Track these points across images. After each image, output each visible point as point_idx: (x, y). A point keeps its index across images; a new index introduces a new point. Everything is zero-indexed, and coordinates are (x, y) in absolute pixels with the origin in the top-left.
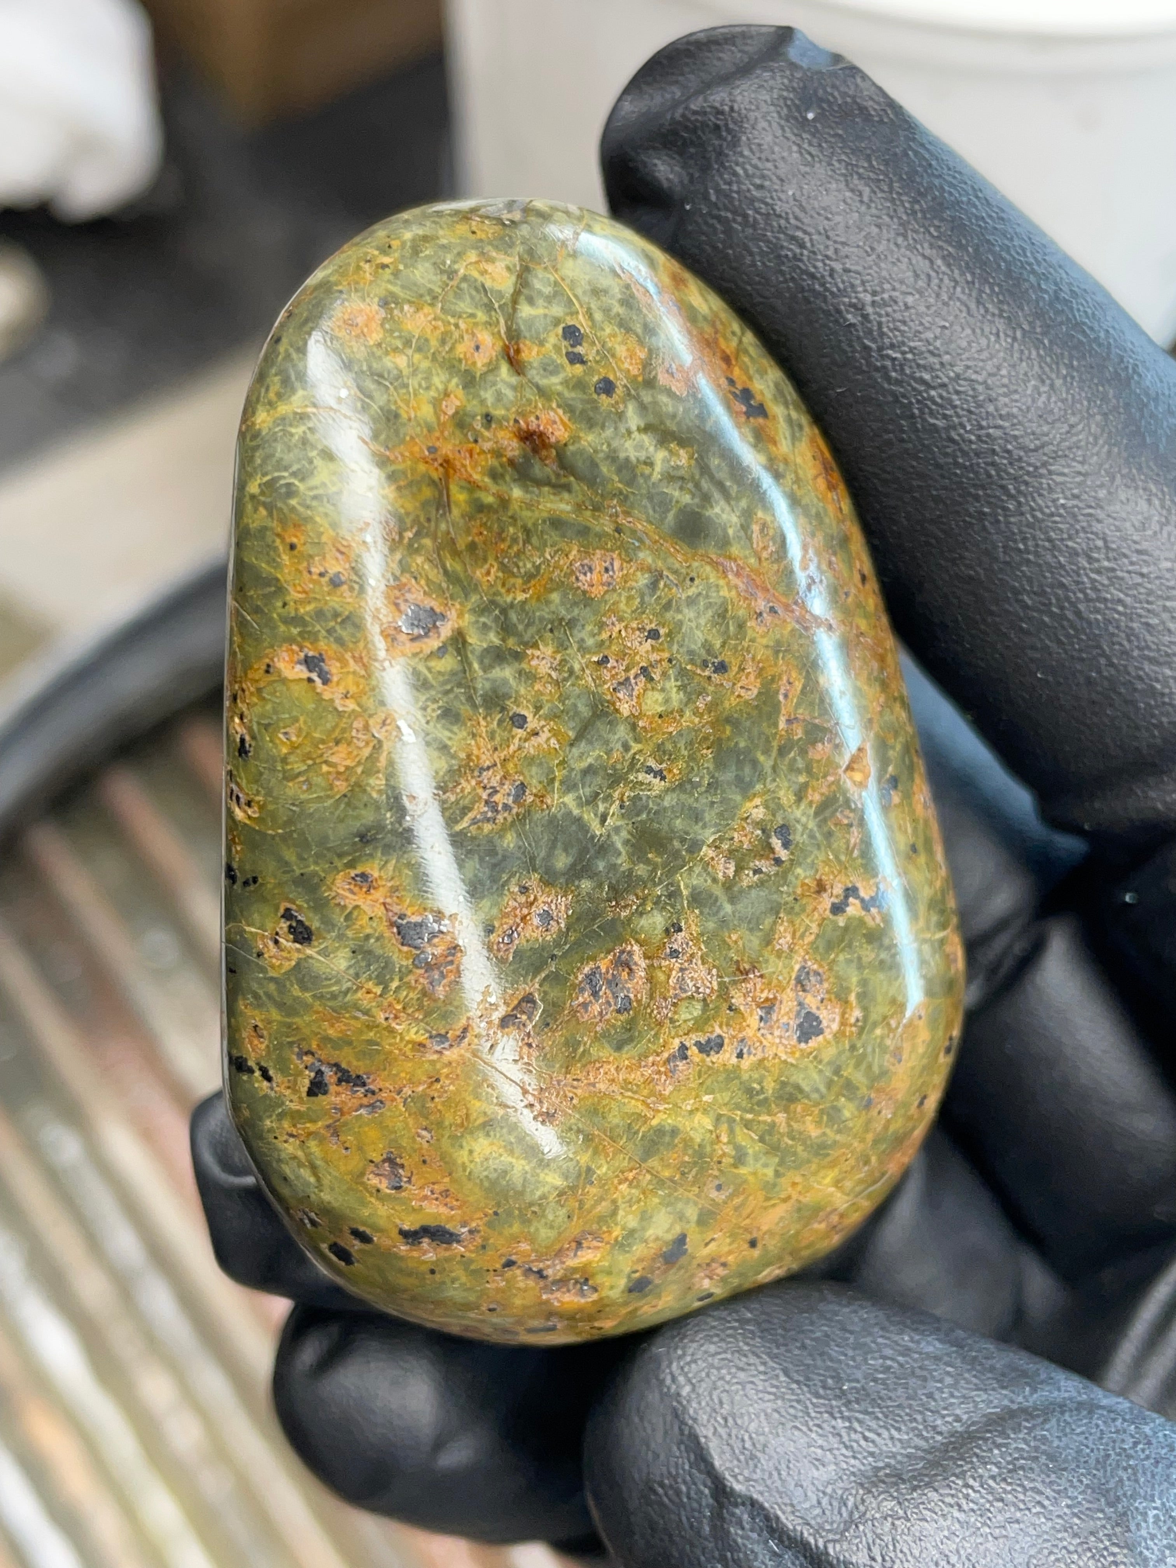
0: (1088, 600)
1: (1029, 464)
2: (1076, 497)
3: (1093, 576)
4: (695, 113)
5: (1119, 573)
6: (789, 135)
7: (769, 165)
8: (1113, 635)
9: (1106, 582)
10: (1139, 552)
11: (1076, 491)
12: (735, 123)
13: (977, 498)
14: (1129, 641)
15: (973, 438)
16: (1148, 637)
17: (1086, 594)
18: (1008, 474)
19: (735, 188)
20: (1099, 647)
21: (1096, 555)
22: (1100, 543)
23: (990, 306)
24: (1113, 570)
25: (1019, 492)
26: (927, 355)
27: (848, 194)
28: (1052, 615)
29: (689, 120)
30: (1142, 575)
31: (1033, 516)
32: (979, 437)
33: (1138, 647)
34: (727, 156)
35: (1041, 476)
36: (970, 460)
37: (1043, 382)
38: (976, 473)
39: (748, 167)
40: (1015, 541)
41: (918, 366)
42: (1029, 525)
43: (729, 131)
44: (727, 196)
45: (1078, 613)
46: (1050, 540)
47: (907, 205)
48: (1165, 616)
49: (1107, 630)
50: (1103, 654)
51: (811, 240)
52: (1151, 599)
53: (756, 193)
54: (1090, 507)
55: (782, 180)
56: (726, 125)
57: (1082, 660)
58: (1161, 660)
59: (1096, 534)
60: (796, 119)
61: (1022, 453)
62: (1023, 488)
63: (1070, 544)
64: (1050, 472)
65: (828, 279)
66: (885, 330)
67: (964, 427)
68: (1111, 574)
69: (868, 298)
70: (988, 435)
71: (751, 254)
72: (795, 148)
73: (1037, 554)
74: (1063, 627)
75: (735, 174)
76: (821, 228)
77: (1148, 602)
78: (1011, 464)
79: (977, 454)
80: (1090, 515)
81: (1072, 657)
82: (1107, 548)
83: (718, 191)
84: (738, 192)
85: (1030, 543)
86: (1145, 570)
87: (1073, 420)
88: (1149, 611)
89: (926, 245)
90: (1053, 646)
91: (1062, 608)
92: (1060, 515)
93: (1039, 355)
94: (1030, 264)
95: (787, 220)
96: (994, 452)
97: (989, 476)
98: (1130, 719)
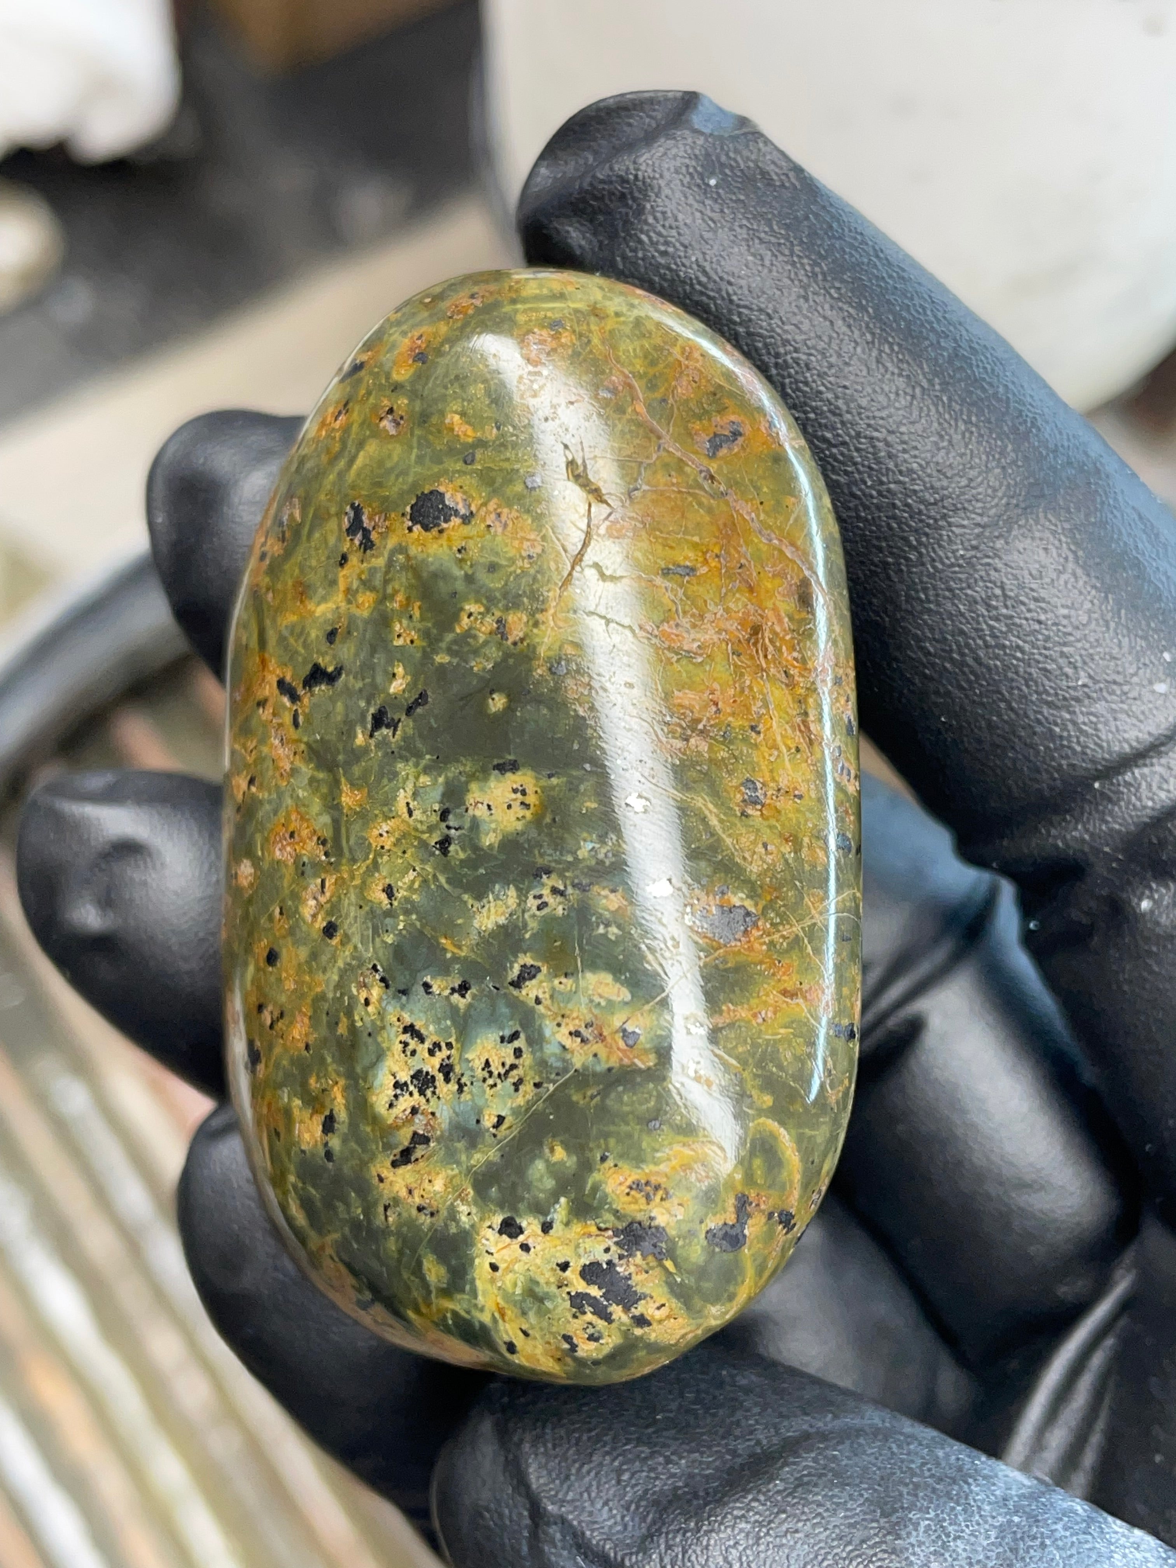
0: (987, 646)
1: (929, 517)
2: (975, 548)
3: (992, 623)
4: (602, 182)
5: (1017, 620)
6: (691, 200)
7: (674, 232)
8: (1012, 680)
9: (1004, 629)
10: (1036, 600)
11: (974, 543)
12: (640, 191)
13: (880, 549)
14: (1028, 686)
15: (874, 493)
16: (1047, 683)
17: (985, 641)
18: (909, 526)
19: (640, 254)
20: (999, 692)
21: (994, 603)
22: (998, 592)
23: (889, 365)
24: (1011, 617)
25: (920, 543)
26: (828, 414)
27: (750, 258)
28: (952, 660)
29: (595, 188)
30: (1040, 622)
31: (934, 567)
32: (880, 493)
33: (1036, 692)
34: (632, 223)
35: (941, 528)
36: (872, 513)
37: (941, 437)
38: (879, 527)
39: (652, 234)
40: (917, 591)
41: (820, 425)
42: (930, 576)
43: (634, 199)
44: (635, 264)
45: (977, 659)
46: (950, 590)
47: (808, 268)
48: (1062, 661)
49: (1006, 676)
50: (1004, 700)
51: (715, 304)
52: (1048, 645)
53: (662, 261)
54: (988, 557)
55: (686, 247)
56: (631, 193)
57: (983, 704)
58: (1059, 704)
59: (994, 582)
60: (699, 186)
61: (922, 507)
62: (924, 539)
63: (969, 592)
64: (950, 525)
66: (789, 391)
67: (865, 483)
68: (1009, 622)
70: (889, 490)
72: (698, 215)
73: (938, 604)
74: (964, 673)
75: (640, 241)
76: (724, 294)
77: (1045, 648)
78: (911, 517)
79: (879, 508)
80: (989, 564)
81: (974, 702)
82: (1005, 596)
83: (624, 258)
84: (643, 259)
85: (931, 593)
86: (1043, 617)
87: (972, 473)
88: (1046, 657)
89: (827, 307)
90: (956, 692)
91: (962, 655)
92: (960, 566)
93: (937, 411)
94: (930, 323)
95: (692, 285)
96: (894, 506)
97: (890, 528)
98: (1030, 761)
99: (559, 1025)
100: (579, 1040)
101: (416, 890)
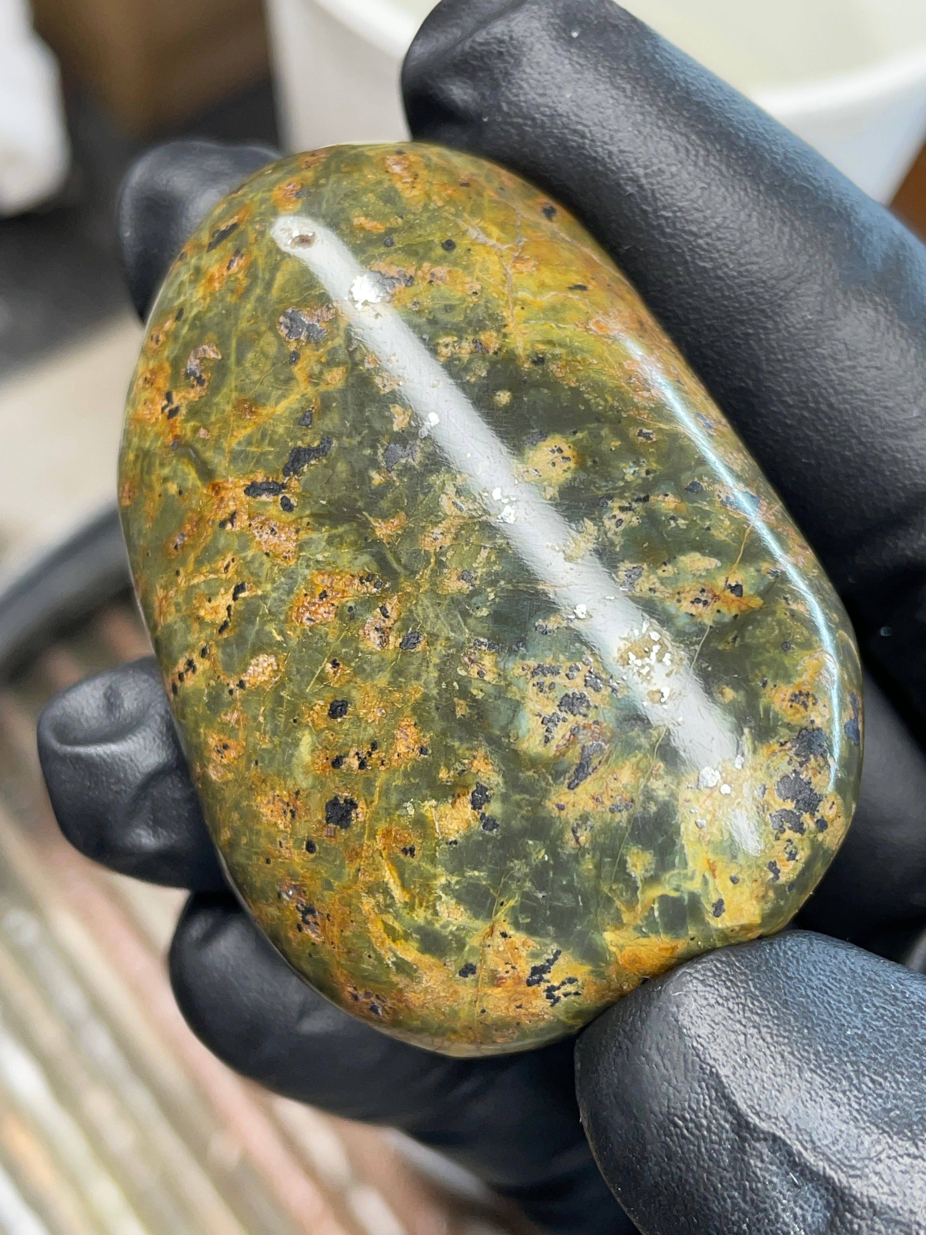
3: (839, 373)
4: (481, 44)
5: (860, 369)
6: (559, 51)
7: (549, 78)
8: (860, 419)
9: (850, 377)
12: (516, 48)
15: (735, 274)
17: (835, 390)
21: (839, 357)
24: (854, 367)
26: (693, 212)
36: (734, 292)
38: (741, 302)
39: (531, 81)
40: (775, 354)
42: (786, 340)
43: (511, 55)
44: (518, 106)
46: (802, 349)
47: (662, 95)
51: (590, 131)
53: (540, 100)
56: (508, 51)
57: (837, 443)
59: (838, 340)
60: (564, 39)
63: (818, 350)
64: (798, 295)
65: (608, 160)
67: (728, 266)
68: (852, 371)
69: (641, 172)
70: (747, 270)
71: (543, 149)
72: (567, 61)
73: (794, 362)
75: (521, 88)
79: (740, 287)
81: (829, 441)
82: (848, 350)
83: (509, 102)
84: (525, 102)
85: (787, 354)
89: (682, 125)
95: (569, 117)
99: (679, 601)
100: (701, 605)
101: (495, 563)
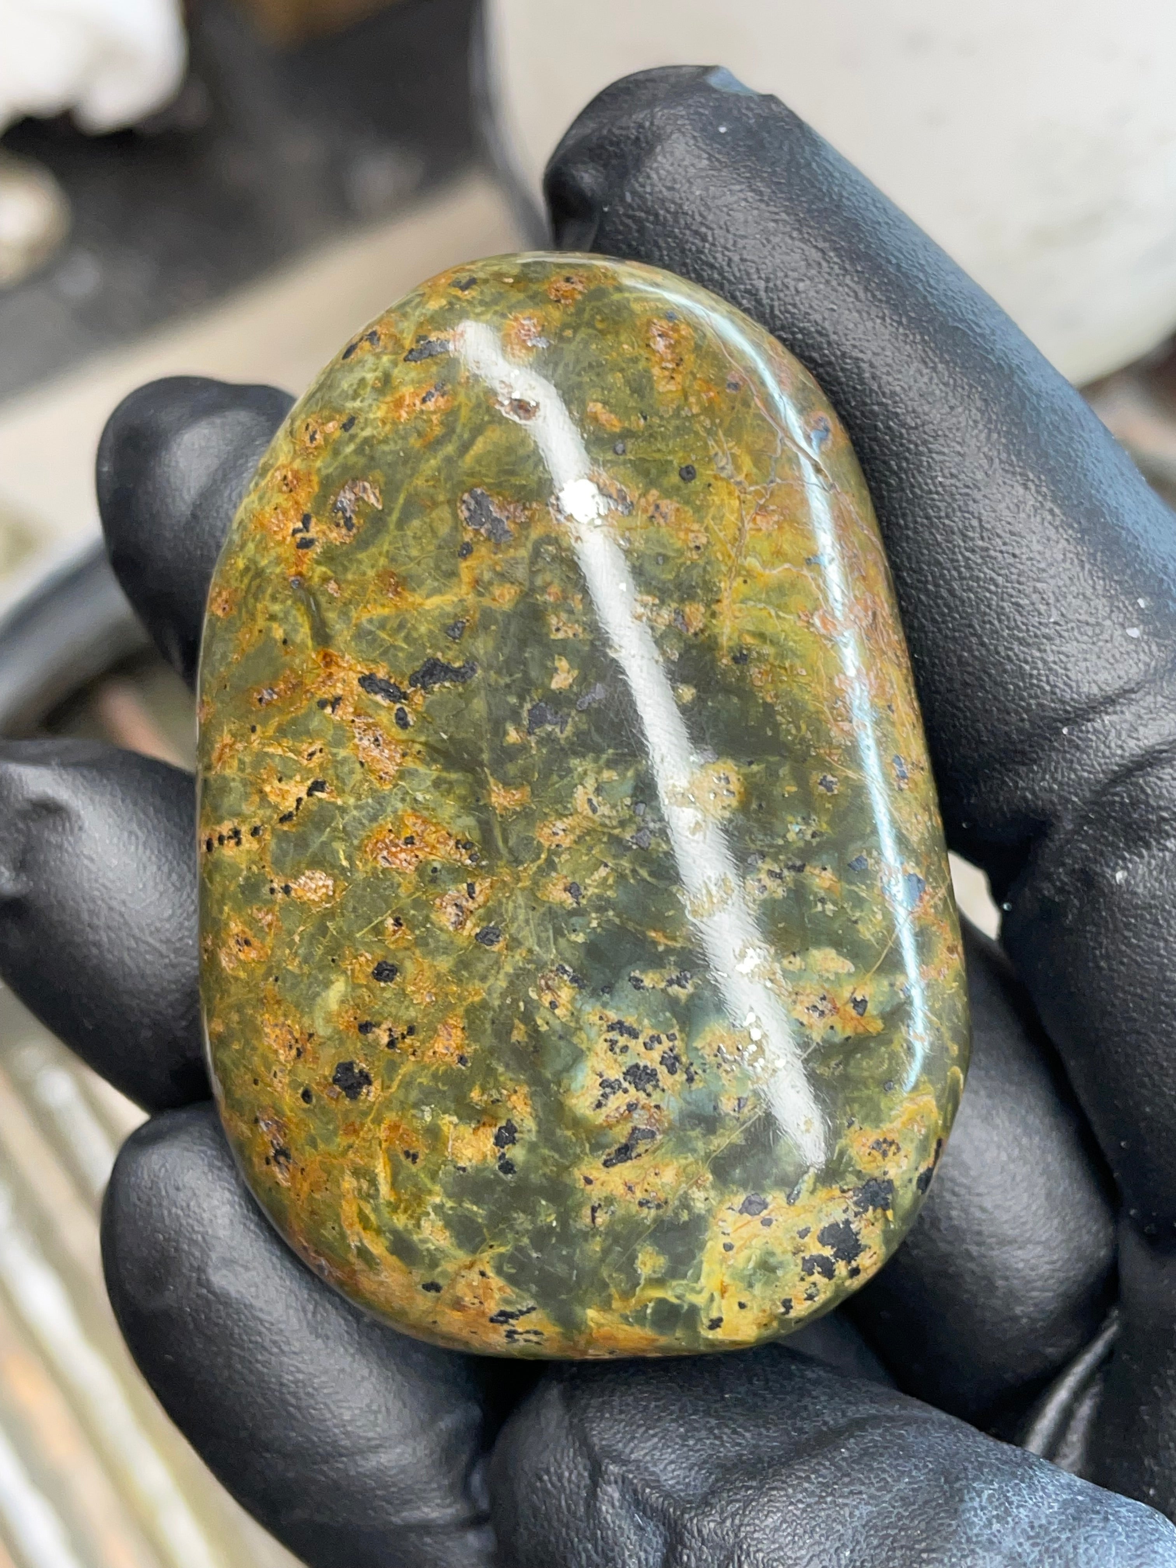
0: (962, 578)
1: (910, 441)
3: (968, 554)
4: (621, 129)
5: (992, 553)
6: (700, 145)
8: (985, 614)
9: (979, 561)
14: (1000, 621)
16: (1018, 617)
17: (960, 573)
19: (649, 189)
20: (971, 626)
21: (970, 534)
22: (975, 523)
24: (987, 549)
25: (900, 468)
26: (815, 335)
27: (750, 194)
28: (928, 592)
29: (613, 135)
31: (913, 493)
33: (1008, 628)
34: (643, 163)
35: (921, 454)
39: (661, 171)
42: (909, 501)
43: (647, 142)
44: (641, 197)
45: (951, 591)
46: (928, 518)
49: (978, 608)
50: (975, 635)
51: (713, 234)
53: (667, 194)
56: (646, 137)
58: (1030, 641)
59: (972, 514)
61: (904, 431)
62: (904, 465)
63: (947, 522)
64: (930, 451)
65: (726, 268)
68: (984, 553)
69: (762, 284)
75: (649, 177)
78: (893, 440)
82: (981, 526)
83: (634, 193)
84: (651, 194)
85: (909, 519)
91: (938, 586)
95: (693, 217)
96: (876, 427)
98: (1000, 701)
